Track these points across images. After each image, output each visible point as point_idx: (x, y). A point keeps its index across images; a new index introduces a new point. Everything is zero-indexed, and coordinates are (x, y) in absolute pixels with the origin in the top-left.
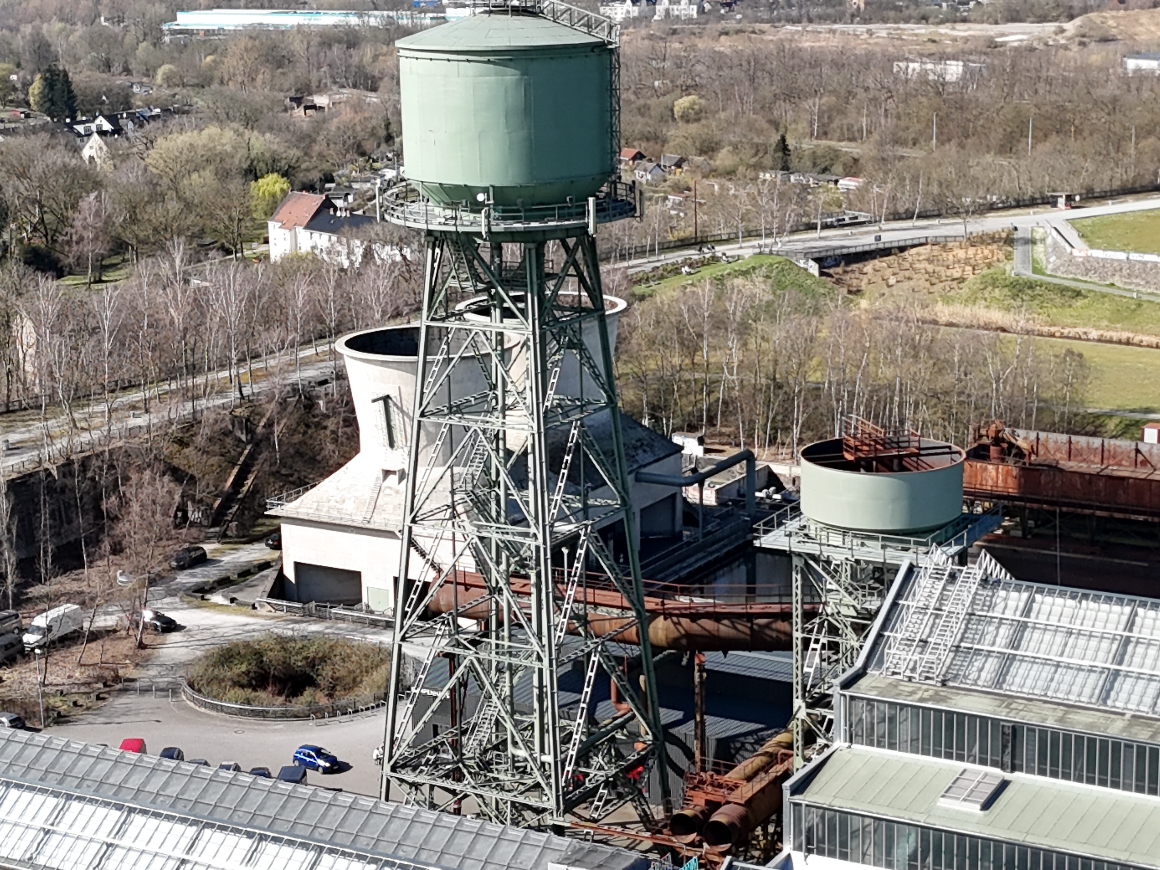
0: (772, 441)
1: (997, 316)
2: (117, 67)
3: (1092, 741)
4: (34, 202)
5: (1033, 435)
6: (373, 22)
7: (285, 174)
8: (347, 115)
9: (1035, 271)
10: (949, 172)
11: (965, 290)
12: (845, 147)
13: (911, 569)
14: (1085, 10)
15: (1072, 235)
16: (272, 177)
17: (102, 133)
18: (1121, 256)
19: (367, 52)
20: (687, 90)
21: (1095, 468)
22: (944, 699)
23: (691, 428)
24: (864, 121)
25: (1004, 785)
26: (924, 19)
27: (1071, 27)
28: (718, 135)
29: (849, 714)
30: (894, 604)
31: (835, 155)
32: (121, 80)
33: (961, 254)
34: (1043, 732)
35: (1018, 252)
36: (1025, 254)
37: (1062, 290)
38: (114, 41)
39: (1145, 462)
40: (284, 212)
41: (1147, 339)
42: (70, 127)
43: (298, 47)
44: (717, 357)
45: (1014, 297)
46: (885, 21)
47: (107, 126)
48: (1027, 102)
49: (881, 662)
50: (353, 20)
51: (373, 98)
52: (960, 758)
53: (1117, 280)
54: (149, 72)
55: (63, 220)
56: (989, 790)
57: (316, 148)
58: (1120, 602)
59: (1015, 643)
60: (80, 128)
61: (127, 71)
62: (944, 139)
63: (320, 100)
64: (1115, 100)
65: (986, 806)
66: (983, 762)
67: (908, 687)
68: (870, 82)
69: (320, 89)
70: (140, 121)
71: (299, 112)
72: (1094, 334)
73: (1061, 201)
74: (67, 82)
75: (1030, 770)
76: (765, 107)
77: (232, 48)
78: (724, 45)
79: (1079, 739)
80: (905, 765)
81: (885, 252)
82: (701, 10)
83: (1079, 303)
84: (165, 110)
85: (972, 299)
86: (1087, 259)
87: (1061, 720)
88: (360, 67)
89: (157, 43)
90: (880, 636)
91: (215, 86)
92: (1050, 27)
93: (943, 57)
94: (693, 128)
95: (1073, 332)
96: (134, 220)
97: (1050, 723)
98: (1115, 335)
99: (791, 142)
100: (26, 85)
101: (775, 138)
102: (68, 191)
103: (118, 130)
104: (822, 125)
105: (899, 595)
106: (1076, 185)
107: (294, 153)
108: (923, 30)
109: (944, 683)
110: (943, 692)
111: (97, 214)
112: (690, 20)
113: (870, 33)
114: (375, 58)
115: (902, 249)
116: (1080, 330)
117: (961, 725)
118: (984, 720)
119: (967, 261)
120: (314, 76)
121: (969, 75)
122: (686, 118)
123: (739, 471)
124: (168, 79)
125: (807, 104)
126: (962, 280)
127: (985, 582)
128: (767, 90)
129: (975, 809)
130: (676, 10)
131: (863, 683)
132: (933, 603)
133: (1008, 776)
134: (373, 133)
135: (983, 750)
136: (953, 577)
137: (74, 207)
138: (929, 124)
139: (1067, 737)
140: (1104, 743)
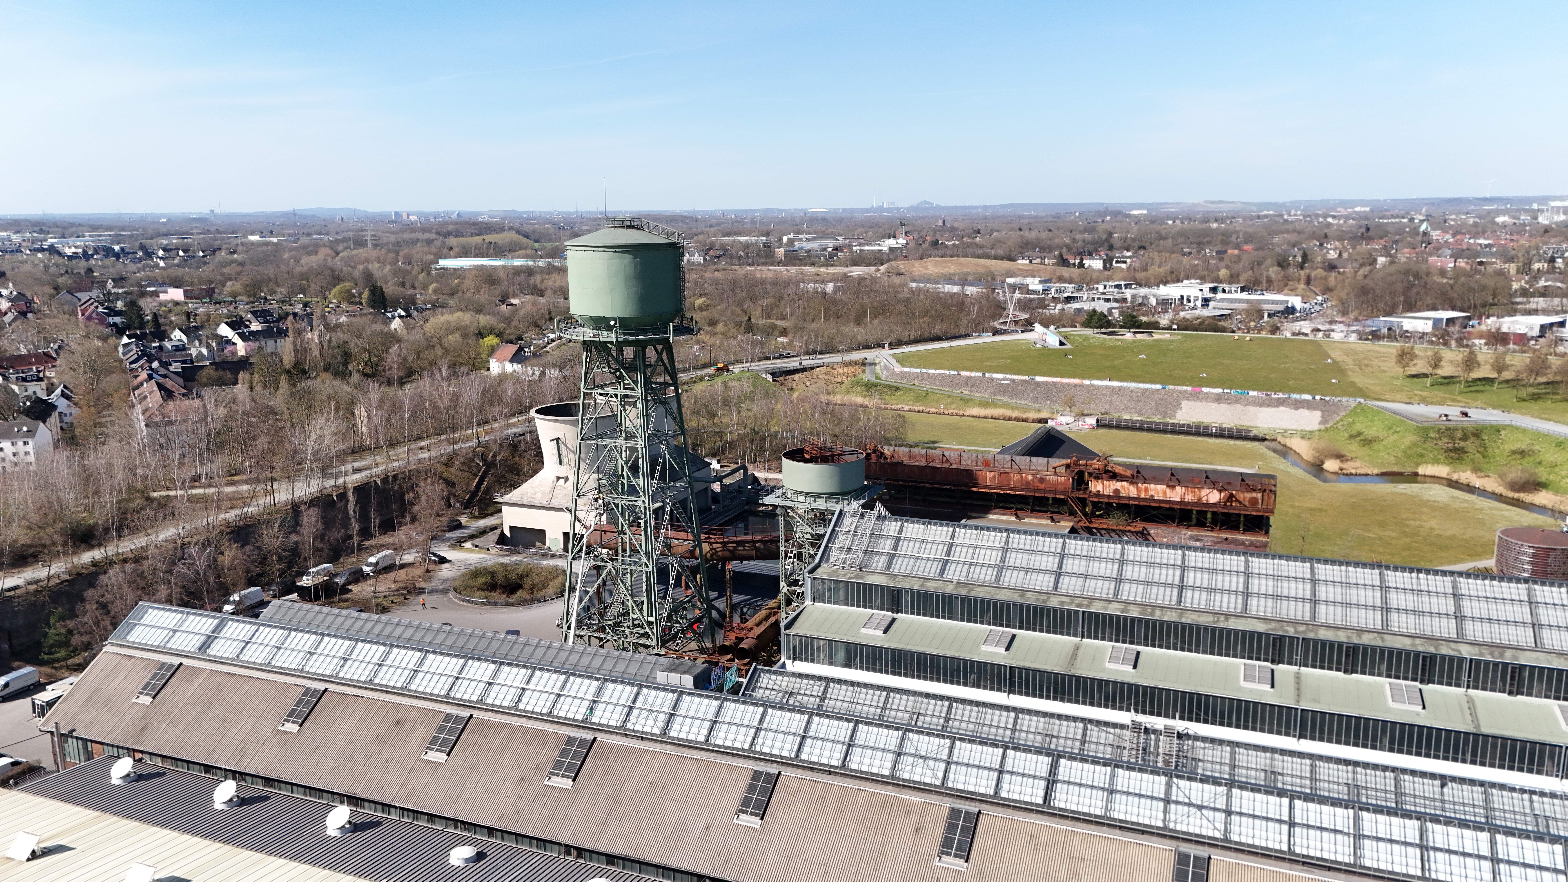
0: (755, 461)
1: (859, 400)
2: (408, 285)
3: (938, 596)
4: (365, 350)
5: (892, 449)
6: (540, 264)
7: (497, 336)
8: (529, 307)
9: (877, 378)
10: (833, 332)
11: (844, 387)
12: (779, 323)
13: (841, 512)
14: (889, 261)
15: (893, 362)
16: (491, 337)
17: (400, 316)
18: (918, 370)
19: (538, 278)
20: (700, 296)
21: (924, 464)
22: (861, 578)
23: (713, 455)
24: (788, 310)
25: (894, 620)
26: (813, 264)
27: (882, 268)
28: (717, 317)
29: (812, 586)
30: (833, 530)
31: (774, 327)
32: (410, 292)
33: (841, 371)
34: (913, 592)
35: (868, 369)
36: (871, 371)
37: (890, 387)
38: (406, 273)
39: (947, 461)
40: (498, 354)
41: (932, 410)
42: (384, 314)
43: (502, 275)
44: (725, 420)
45: (868, 391)
46: (794, 265)
47: (403, 313)
48: (866, 300)
49: (828, 560)
50: (531, 263)
51: (542, 300)
52: (870, 608)
53: (916, 382)
54: (425, 287)
55: (381, 360)
56: (887, 623)
57: (513, 324)
58: (947, 525)
59: (895, 548)
60: (389, 315)
61: (413, 287)
62: (827, 319)
63: (515, 301)
64: (908, 299)
65: (885, 632)
66: (882, 609)
67: (843, 572)
68: (790, 292)
69: (514, 296)
70: (421, 311)
71: (504, 307)
72: (907, 408)
73: (887, 346)
74: (382, 292)
75: (906, 613)
76: (740, 304)
77: (468, 275)
78: (718, 275)
79: (931, 595)
80: (842, 612)
81: (804, 370)
82: (705, 260)
83: (899, 393)
84: (434, 306)
85: (847, 392)
86: (902, 372)
87: (922, 586)
88: (535, 286)
89: (429, 273)
90: (827, 546)
91: (460, 294)
92: (873, 268)
93: (823, 282)
94: (705, 313)
95: (896, 407)
96: (418, 358)
97: (916, 587)
98: (916, 408)
99: (753, 320)
100: (360, 294)
101: (746, 318)
102: (382, 344)
103: (409, 315)
104: (768, 313)
105: (835, 525)
106: (893, 339)
107: (502, 325)
108: (812, 270)
109: (860, 569)
110: (861, 573)
111: (399, 355)
112: (699, 264)
113: (788, 271)
114: (542, 281)
115: (812, 368)
116: (900, 406)
117: (871, 590)
118: (882, 587)
119: (844, 374)
120: (511, 290)
121: (836, 290)
122: (701, 309)
123: (739, 476)
124: (435, 291)
125: (761, 302)
126: (842, 383)
127: (879, 517)
128: (741, 295)
129: (880, 633)
130: (692, 259)
131: (819, 570)
132: (853, 529)
133: (895, 616)
134: (543, 316)
135: (882, 603)
136: (862, 516)
137: (387, 351)
138: (819, 311)
139: (925, 594)
140: (944, 597)
